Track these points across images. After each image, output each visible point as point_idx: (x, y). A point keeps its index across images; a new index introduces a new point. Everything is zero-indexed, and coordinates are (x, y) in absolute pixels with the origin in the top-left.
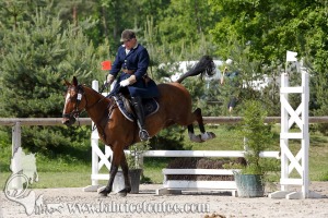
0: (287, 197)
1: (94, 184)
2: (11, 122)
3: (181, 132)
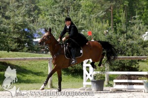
1: (84, 86)
2: (48, 59)
3: (138, 64)
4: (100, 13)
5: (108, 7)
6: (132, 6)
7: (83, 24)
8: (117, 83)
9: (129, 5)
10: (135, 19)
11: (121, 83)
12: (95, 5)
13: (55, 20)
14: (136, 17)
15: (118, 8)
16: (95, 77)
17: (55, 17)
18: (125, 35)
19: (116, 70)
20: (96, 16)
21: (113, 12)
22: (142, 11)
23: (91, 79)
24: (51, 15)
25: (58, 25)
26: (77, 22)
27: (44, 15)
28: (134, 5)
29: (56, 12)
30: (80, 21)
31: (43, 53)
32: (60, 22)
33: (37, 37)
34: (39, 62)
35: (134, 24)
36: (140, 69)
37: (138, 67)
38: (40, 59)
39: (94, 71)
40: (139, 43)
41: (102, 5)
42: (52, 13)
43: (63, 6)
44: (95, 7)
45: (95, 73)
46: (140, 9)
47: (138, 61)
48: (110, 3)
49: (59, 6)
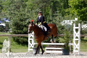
0: (75, 55)
1: (29, 51)
2: (8, 35)
3: (59, 39)
4: (38, 9)
5: (41, 6)
6: (55, 6)
7: (28, 16)
8: (47, 50)
9: (53, 5)
10: (57, 13)
11: (49, 50)
12: (34, 5)
13: (12, 13)
14: (58, 12)
15: (47, 6)
16: (35, 46)
17: (12, 11)
18: (52, 22)
19: (47, 42)
20: (35, 11)
21: (44, 9)
22: (61, 8)
23: (33, 47)
24: (9, 10)
25: (14, 16)
26: (25, 15)
27: (5, 10)
28: (56, 5)
29: (12, 9)
30: (26, 14)
31: (4, 32)
32: (15, 14)
33: (1, 23)
34: (3, 37)
35: (56, 16)
36: (60, 42)
37: (59, 41)
38: (4, 35)
39: (34, 42)
40: (59, 27)
41: (38, 5)
42: (10, 9)
43: (16, 5)
44: (34, 6)
45: (35, 44)
46: (60, 7)
47: (59, 37)
48: (43, 3)
49: (14, 5)
